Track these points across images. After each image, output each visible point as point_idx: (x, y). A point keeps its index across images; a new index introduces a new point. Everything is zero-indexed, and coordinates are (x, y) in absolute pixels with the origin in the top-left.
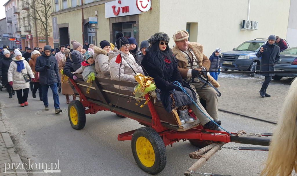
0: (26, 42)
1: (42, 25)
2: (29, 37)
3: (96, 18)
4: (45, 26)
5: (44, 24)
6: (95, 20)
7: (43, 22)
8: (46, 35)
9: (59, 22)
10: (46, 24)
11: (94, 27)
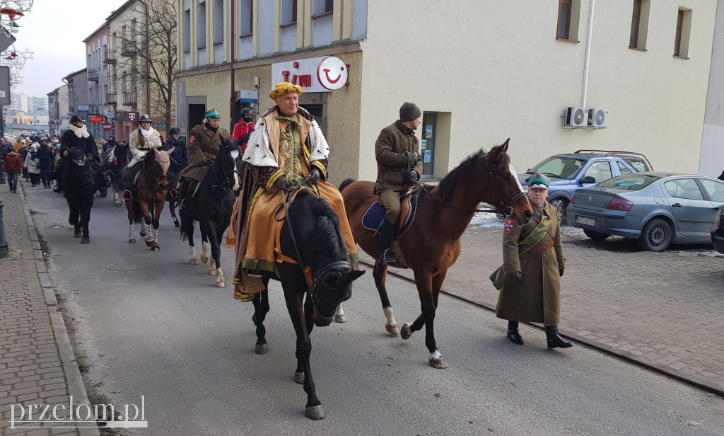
0: (124, 129)
1: (161, 93)
2: (132, 117)
3: (256, 92)
4: (167, 95)
5: (164, 90)
6: (254, 95)
7: (162, 86)
8: (168, 116)
9: (189, 92)
10: (169, 91)
11: (252, 108)
